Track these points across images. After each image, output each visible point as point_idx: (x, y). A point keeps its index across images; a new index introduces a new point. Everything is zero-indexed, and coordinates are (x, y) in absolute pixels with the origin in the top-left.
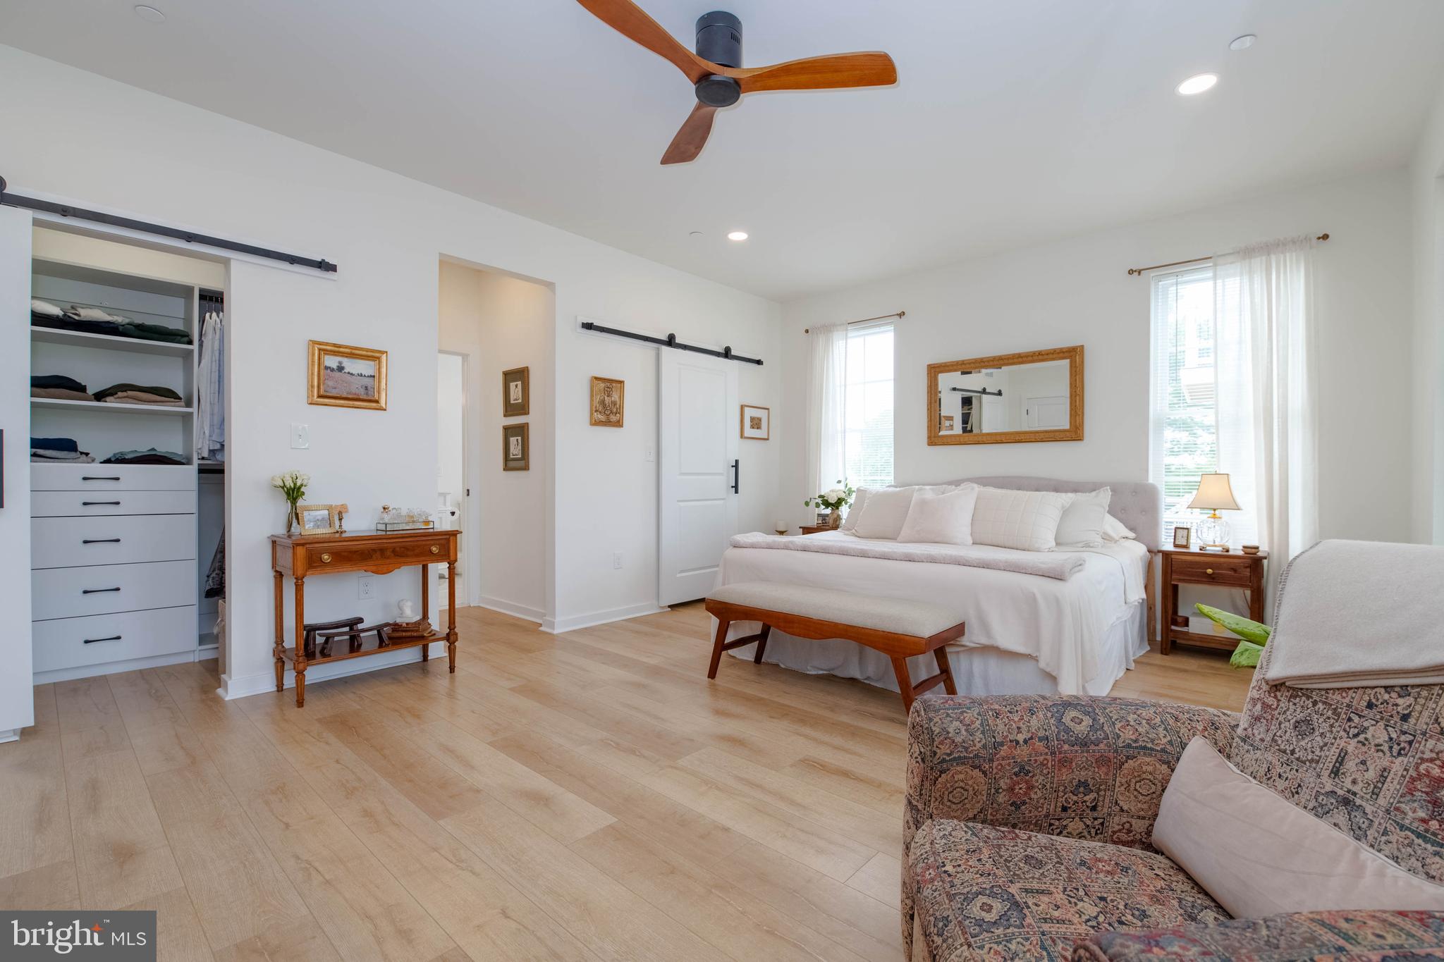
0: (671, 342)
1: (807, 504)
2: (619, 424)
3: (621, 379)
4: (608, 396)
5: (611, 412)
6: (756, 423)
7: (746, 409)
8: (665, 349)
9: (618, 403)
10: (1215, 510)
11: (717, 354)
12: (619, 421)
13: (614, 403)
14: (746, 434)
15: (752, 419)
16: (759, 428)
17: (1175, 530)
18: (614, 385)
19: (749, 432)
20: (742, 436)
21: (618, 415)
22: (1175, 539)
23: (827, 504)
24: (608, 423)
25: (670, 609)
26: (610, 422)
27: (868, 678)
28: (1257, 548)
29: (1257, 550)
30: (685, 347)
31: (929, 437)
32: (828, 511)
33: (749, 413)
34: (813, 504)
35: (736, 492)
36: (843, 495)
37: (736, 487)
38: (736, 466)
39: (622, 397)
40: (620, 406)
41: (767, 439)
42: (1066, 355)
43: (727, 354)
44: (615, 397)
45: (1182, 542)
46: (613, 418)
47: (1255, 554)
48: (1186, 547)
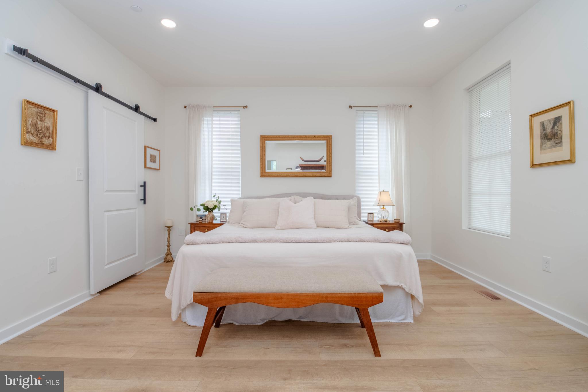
0: (98, 89)
1: (192, 209)
2: (52, 147)
3: (54, 109)
4: (41, 121)
5: (44, 135)
6: (153, 159)
7: (148, 149)
8: (92, 94)
9: (51, 129)
10: (383, 206)
11: (131, 108)
12: (51, 145)
13: (48, 129)
14: (148, 166)
15: (151, 156)
16: (154, 162)
17: (368, 215)
18: (47, 112)
19: (149, 164)
20: (145, 167)
21: (50, 139)
22: (368, 218)
23: (207, 209)
24: (40, 145)
25: (99, 294)
26: (42, 144)
27: (300, 317)
28: (399, 220)
29: (399, 221)
30: (109, 97)
31: (261, 173)
32: (207, 213)
33: (149, 152)
34: (195, 209)
35: (145, 203)
36: (216, 204)
37: (144, 201)
38: (144, 185)
39: (55, 124)
40: (53, 131)
41: (159, 169)
42: (325, 138)
43: (136, 109)
44: (48, 123)
45: (371, 219)
46: (46, 141)
47: (398, 222)
48: (373, 221)
